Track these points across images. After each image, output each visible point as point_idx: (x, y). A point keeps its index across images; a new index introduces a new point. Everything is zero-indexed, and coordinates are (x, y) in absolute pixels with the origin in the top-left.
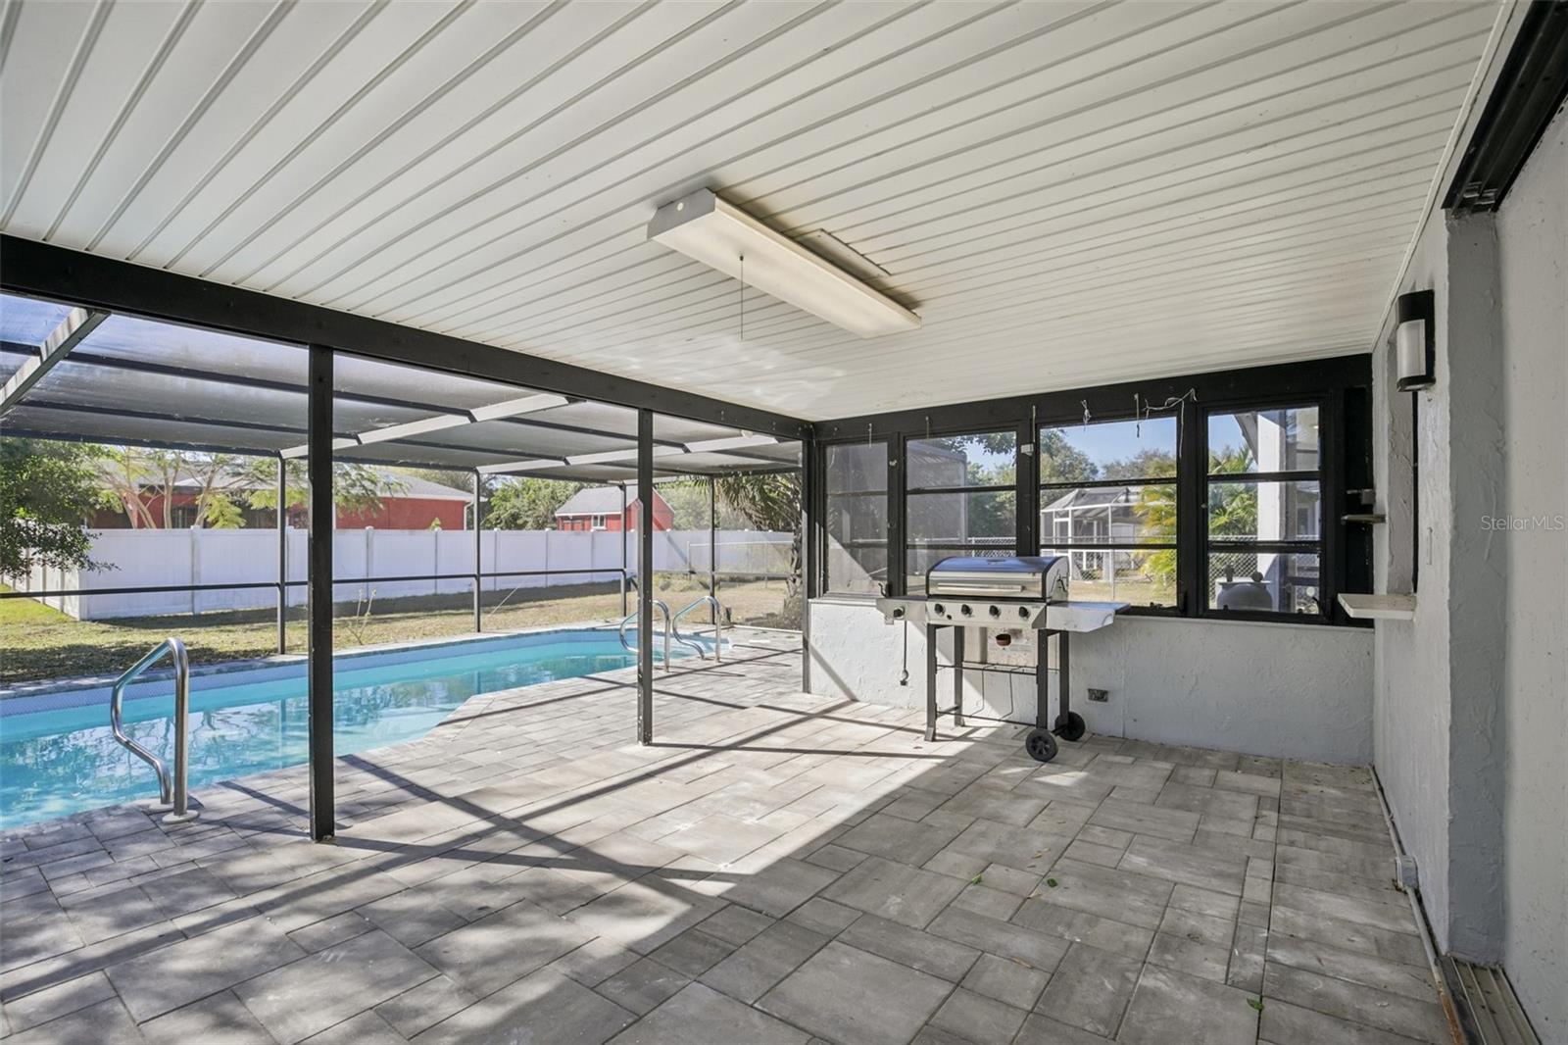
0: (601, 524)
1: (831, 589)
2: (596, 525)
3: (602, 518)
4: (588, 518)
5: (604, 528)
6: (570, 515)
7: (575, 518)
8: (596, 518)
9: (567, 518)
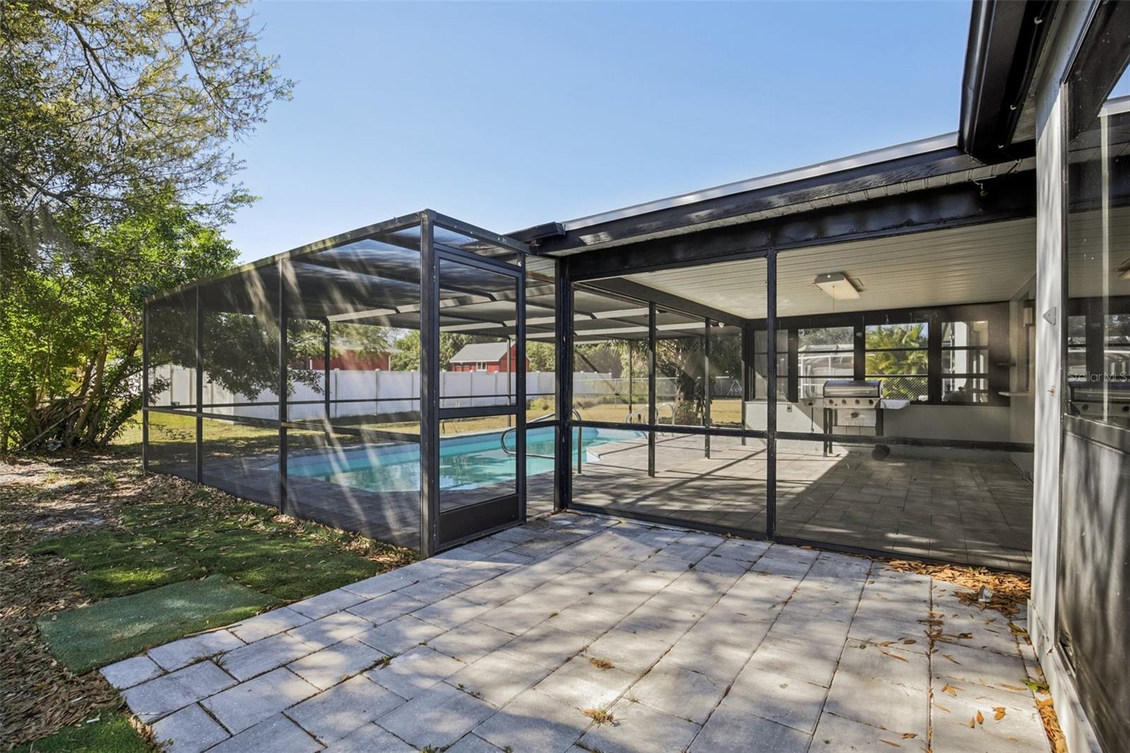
0: (484, 368)
1: (757, 397)
2: (479, 368)
3: (484, 364)
4: (474, 364)
5: (485, 370)
6: (461, 362)
7: (464, 364)
8: (479, 364)
9: (459, 364)
